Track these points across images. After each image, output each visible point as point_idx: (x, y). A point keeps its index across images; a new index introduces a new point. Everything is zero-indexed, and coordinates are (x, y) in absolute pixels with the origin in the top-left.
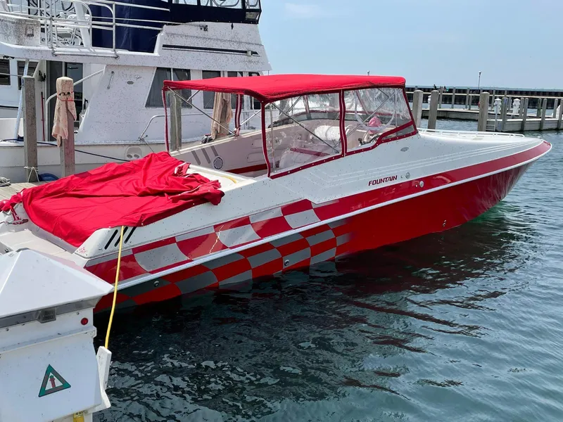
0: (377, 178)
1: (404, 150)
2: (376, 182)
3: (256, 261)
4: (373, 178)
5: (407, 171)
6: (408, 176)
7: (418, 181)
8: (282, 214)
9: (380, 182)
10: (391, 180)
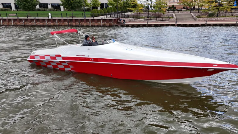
0: (79, 55)
1: (88, 49)
4: (77, 54)
5: (88, 55)
6: (88, 56)
7: (91, 58)
8: (55, 56)
9: (80, 55)
10: (83, 56)
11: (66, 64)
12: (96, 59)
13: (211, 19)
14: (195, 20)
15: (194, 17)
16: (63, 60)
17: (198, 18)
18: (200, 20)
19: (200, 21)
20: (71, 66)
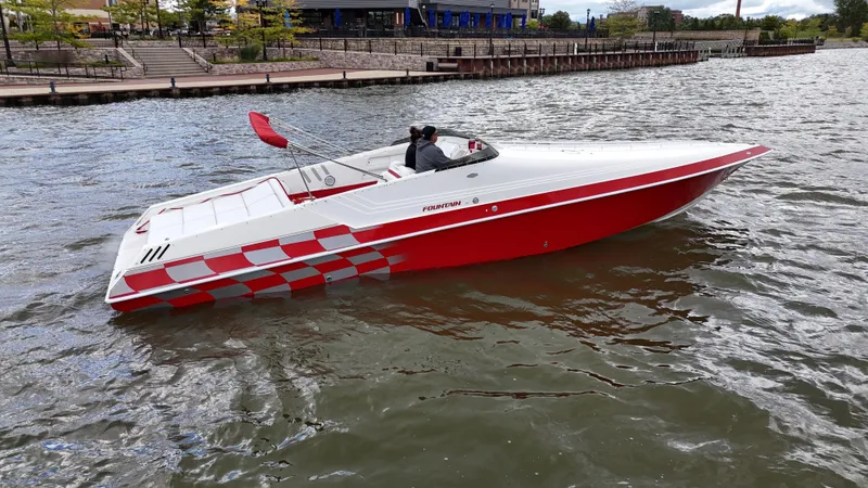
0: (435, 204)
1: (472, 176)
2: (433, 208)
3: (290, 276)
4: (428, 204)
5: (474, 196)
6: (476, 200)
7: (490, 206)
8: (314, 238)
9: (438, 207)
10: (452, 205)
11: (377, 256)
12: (504, 206)
13: (254, 69)
14: (208, 71)
15: (201, 60)
16: (362, 242)
17: (216, 67)
18: (226, 72)
19: (225, 75)
20: (392, 260)
